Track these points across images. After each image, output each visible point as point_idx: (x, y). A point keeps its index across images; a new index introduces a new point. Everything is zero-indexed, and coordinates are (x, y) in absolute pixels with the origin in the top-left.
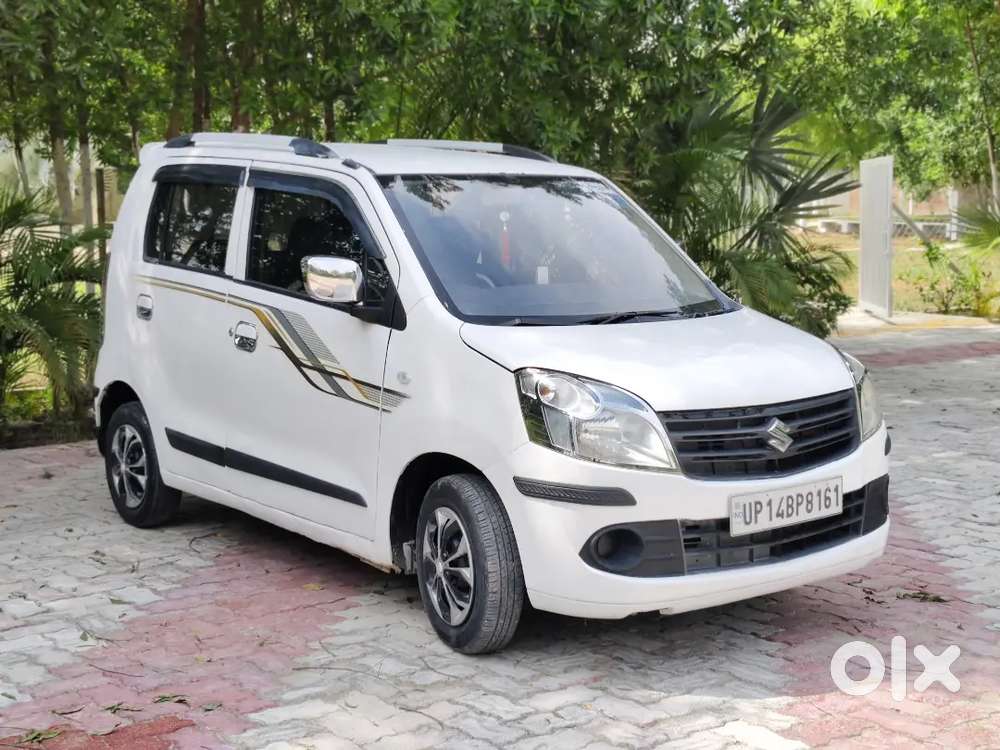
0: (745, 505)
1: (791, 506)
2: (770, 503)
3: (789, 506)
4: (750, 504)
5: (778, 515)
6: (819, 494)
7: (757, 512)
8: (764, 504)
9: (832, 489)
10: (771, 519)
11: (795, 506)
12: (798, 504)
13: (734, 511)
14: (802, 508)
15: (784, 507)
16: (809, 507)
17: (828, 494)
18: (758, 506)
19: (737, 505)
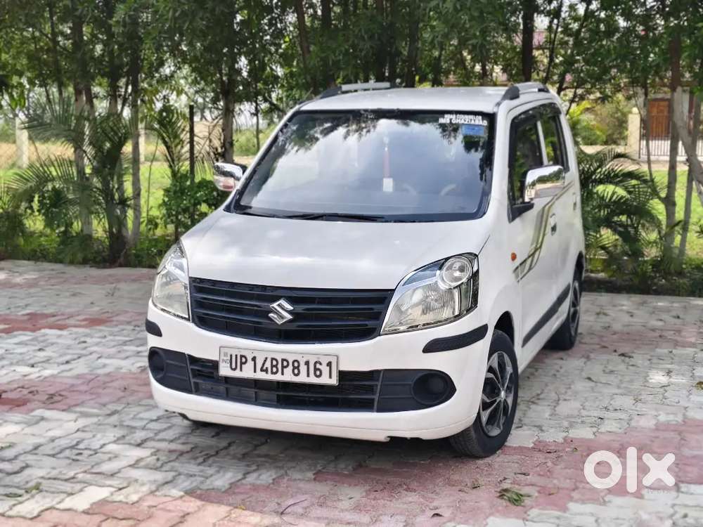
0: (231, 356)
1: (276, 366)
2: (254, 359)
3: (272, 366)
4: (236, 356)
5: (262, 370)
6: (307, 363)
7: (242, 363)
8: (249, 359)
9: (324, 364)
10: (255, 372)
11: (280, 366)
12: (283, 367)
13: (222, 357)
14: (288, 371)
15: (268, 365)
16: (296, 371)
17: (318, 366)
18: (244, 360)
19: (226, 354)
